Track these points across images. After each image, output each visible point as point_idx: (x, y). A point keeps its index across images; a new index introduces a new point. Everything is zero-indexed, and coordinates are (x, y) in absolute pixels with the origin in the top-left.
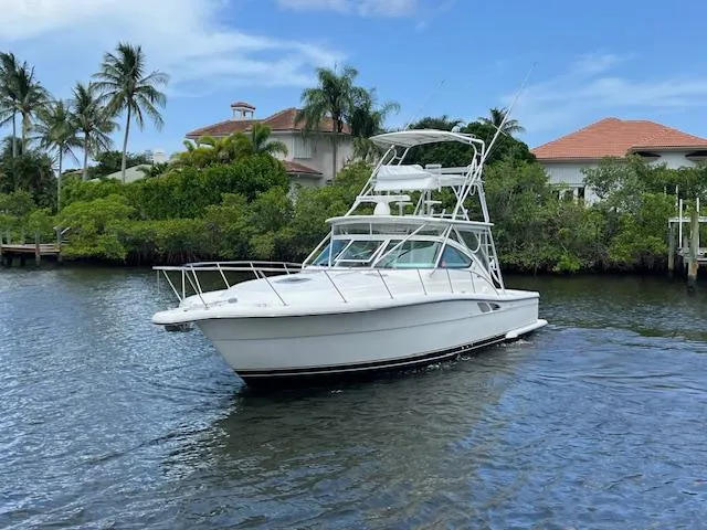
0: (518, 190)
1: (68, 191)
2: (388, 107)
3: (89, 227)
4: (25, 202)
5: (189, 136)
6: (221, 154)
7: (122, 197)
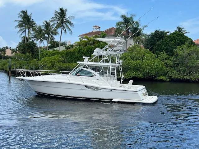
0: (190, 54)
1: (42, 54)
2: (144, 27)
3: (49, 65)
4: (30, 57)
5: (80, 36)
6: (90, 42)
7: (59, 56)
